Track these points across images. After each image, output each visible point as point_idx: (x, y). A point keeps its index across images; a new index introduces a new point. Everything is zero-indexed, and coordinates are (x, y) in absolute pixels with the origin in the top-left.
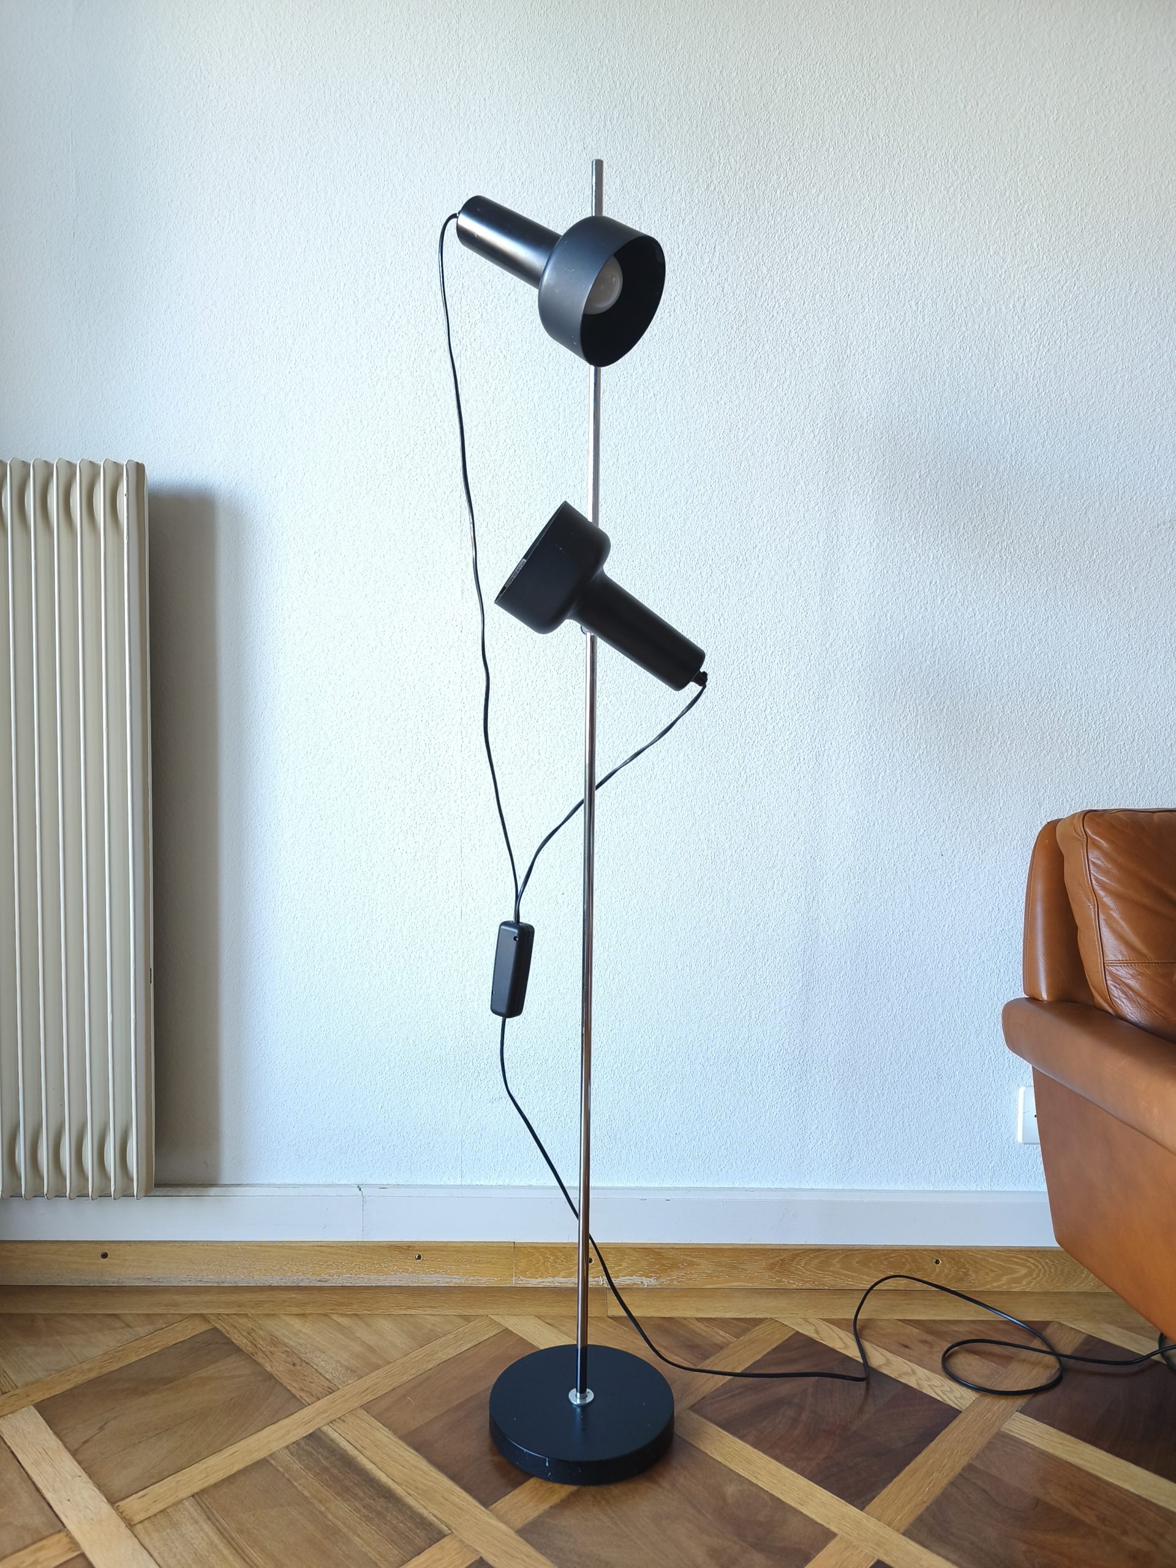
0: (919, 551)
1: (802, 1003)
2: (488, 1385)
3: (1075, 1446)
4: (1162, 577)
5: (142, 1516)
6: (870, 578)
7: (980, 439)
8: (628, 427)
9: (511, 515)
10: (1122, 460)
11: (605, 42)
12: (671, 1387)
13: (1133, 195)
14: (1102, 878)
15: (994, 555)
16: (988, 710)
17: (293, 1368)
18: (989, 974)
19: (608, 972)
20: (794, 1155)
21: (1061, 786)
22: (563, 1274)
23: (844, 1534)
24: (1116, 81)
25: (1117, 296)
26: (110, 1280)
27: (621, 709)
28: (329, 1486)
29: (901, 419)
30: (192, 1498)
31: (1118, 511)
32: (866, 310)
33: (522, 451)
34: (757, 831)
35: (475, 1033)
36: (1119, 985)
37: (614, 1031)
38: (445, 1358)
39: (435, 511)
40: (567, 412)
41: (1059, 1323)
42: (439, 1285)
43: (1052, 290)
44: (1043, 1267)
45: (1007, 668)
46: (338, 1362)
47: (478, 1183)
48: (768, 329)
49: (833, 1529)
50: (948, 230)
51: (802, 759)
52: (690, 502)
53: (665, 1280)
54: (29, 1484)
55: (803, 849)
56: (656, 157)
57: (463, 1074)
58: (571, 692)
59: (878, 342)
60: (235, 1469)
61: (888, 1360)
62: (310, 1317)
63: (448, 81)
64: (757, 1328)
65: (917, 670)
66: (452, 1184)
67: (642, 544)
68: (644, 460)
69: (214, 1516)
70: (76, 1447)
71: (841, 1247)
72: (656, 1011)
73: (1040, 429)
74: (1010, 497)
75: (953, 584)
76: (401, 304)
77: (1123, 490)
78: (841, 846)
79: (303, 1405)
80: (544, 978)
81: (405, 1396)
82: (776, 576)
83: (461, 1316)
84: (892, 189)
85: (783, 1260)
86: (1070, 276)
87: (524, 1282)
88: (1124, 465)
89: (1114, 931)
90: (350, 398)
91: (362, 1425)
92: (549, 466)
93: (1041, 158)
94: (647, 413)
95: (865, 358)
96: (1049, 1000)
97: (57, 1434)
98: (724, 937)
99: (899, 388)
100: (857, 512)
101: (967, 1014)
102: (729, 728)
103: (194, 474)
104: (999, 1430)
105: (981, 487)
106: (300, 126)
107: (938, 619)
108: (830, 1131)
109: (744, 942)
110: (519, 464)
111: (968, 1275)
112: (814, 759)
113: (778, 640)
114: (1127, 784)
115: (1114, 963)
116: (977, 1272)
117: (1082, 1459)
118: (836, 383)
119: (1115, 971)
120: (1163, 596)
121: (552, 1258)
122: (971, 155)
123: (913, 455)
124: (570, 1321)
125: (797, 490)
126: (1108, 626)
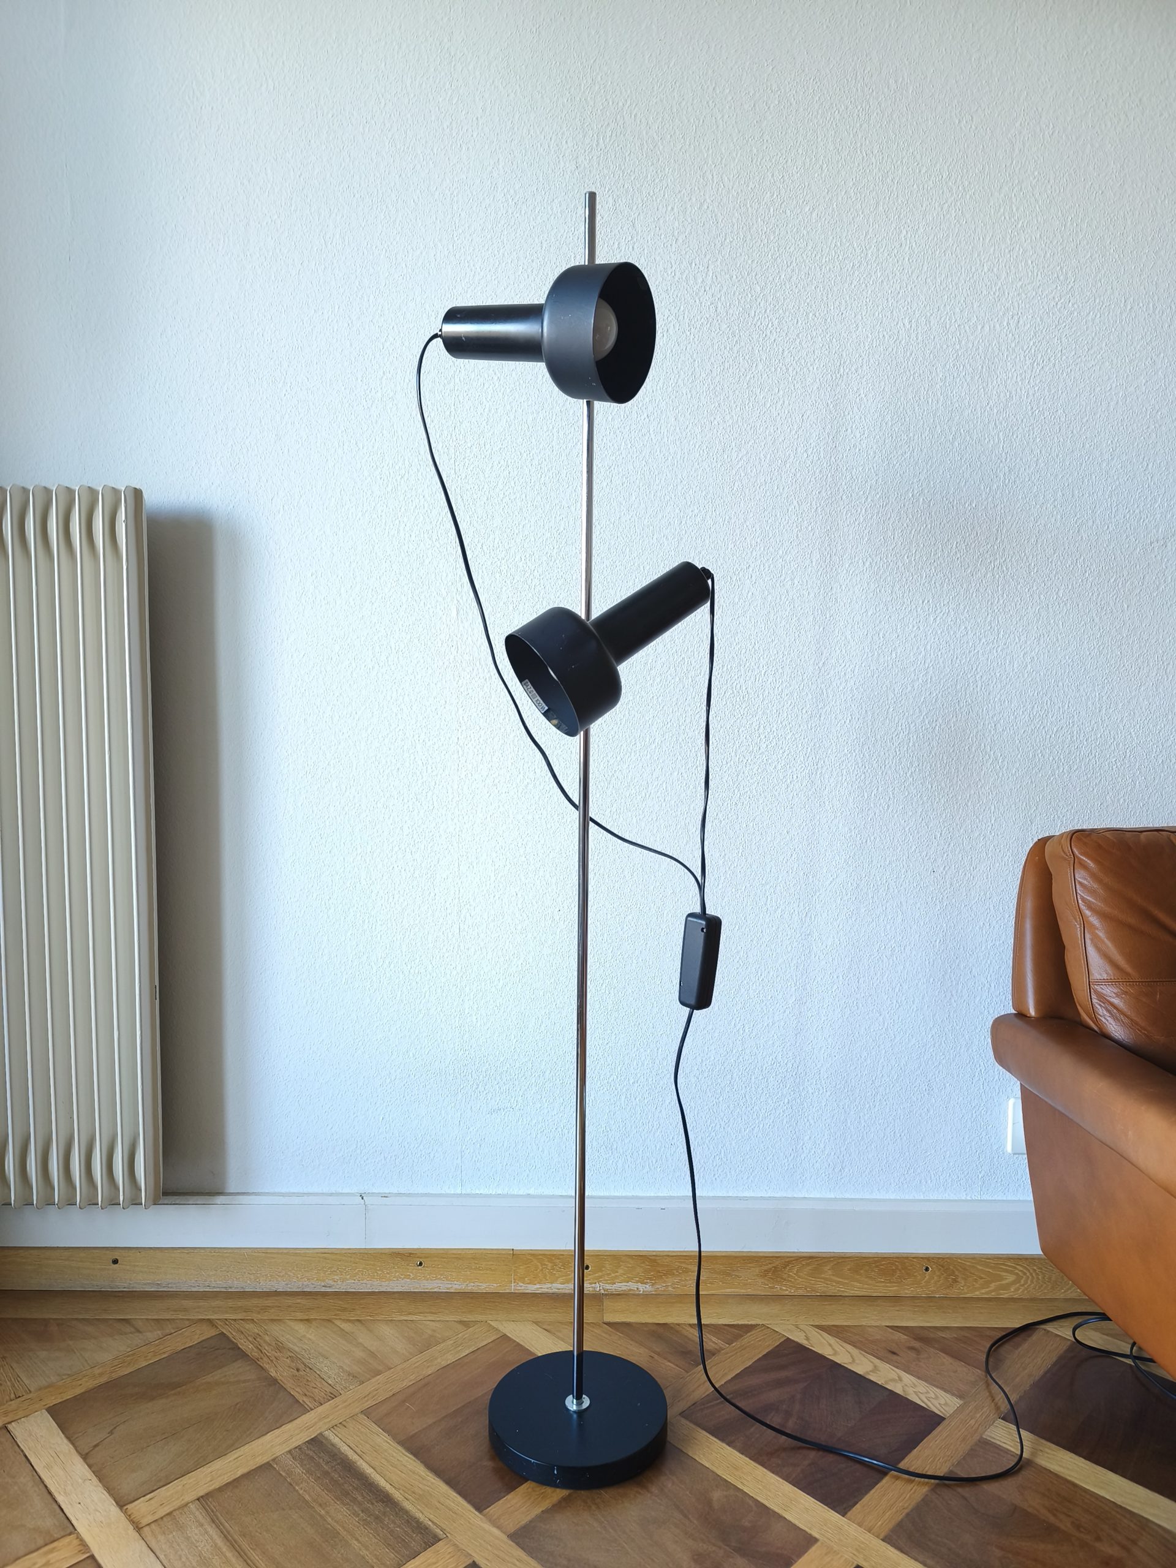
0: (912, 570)
1: (795, 1017)
2: (486, 1391)
3: (1055, 1453)
4: (1155, 595)
5: (150, 1519)
6: (863, 597)
7: (974, 458)
8: (622, 448)
9: (505, 536)
10: (1115, 477)
11: (597, 60)
12: (665, 1393)
13: (1129, 209)
14: (1088, 898)
15: (987, 573)
16: (980, 728)
17: (297, 1373)
18: (980, 988)
20: (786, 1164)
21: (1052, 803)
22: (560, 1280)
23: (825, 1539)
24: (1113, 94)
25: (1111, 313)
26: (121, 1285)
27: (616, 729)
28: (329, 1491)
29: (894, 438)
30: (197, 1502)
31: (1111, 529)
32: (860, 329)
33: (516, 473)
35: (474, 1046)
36: (1104, 1003)
37: (610, 1044)
38: (444, 1363)
39: (430, 532)
40: (561, 433)
41: (1046, 1331)
42: (440, 1291)
43: (1046, 307)
44: (1031, 1274)
45: (999, 686)
46: (341, 1367)
47: (478, 1192)
48: (761, 349)
49: (815, 1534)
50: (942, 248)
51: (795, 777)
52: (683, 522)
53: (660, 1287)
54: (41, 1486)
55: (796, 865)
56: (649, 176)
57: (462, 1087)
59: (871, 361)
60: (239, 1474)
61: (875, 1366)
62: (314, 1323)
63: (440, 100)
64: (749, 1334)
65: (909, 688)
66: (452, 1192)
67: (636, 565)
68: (638, 482)
69: (218, 1519)
70: (87, 1451)
71: (832, 1255)
72: (651, 1025)
73: (1033, 447)
74: (1003, 515)
75: (945, 602)
76: (395, 326)
77: (1116, 509)
78: (834, 862)
79: (306, 1410)
80: (541, 993)
81: (404, 1401)
82: (770, 596)
83: (461, 1322)
84: (886, 206)
85: (775, 1267)
86: (1065, 292)
87: (523, 1288)
88: (1118, 483)
89: (1098, 950)
90: (346, 419)
91: (363, 1430)
92: (543, 488)
93: (1036, 173)
96: (1037, 1016)
97: (68, 1438)
99: (891, 407)
101: (958, 1028)
103: (192, 498)
104: (981, 1437)
105: (974, 506)
106: (293, 147)
107: (931, 638)
108: (823, 1142)
109: (738, 957)
110: (513, 485)
111: (957, 1282)
112: (807, 777)
113: (771, 659)
114: (1119, 800)
115: (1099, 982)
116: (966, 1279)
117: (1060, 1466)
118: (829, 403)
119: (1100, 990)
120: (1156, 613)
121: (550, 1265)
122: (965, 171)
124: (566, 1327)
125: (790, 510)
126: (1100, 643)
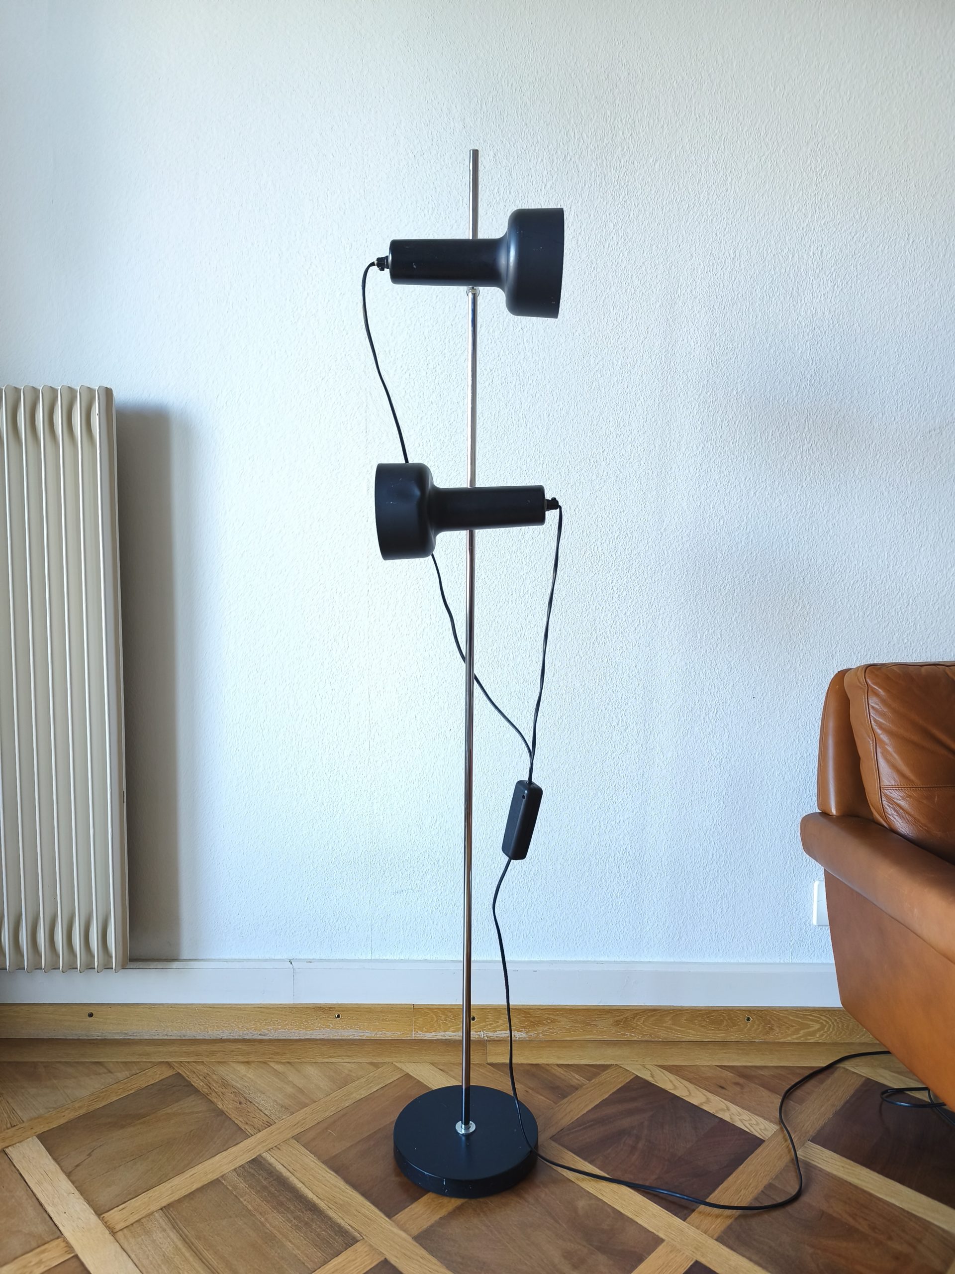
0: (736, 453)
1: (641, 816)
2: (392, 1120)
3: (853, 1169)
4: (933, 473)
5: (122, 1225)
6: (697, 476)
7: (786, 362)
8: (501, 355)
10: (901, 379)
11: (481, 40)
12: (536, 1120)
13: (911, 161)
14: (879, 719)
15: (797, 456)
16: (791, 581)
17: (239, 1106)
18: (791, 791)
19: (487, 791)
20: (635, 935)
21: (850, 642)
22: (452, 1029)
23: (670, 1240)
24: (898, 68)
25: (897, 245)
26: (96, 1034)
27: (496, 582)
28: (268, 1202)
29: (722, 346)
30: (161, 1211)
31: (897, 420)
32: (694, 258)
34: (606, 679)
35: (381, 840)
36: (892, 805)
37: (492, 838)
38: (359, 1097)
40: (452, 343)
41: (844, 1068)
42: (355, 1038)
43: (844, 240)
44: (833, 1023)
45: (807, 547)
46: (275, 1101)
47: (384, 958)
48: (614, 274)
49: (662, 1235)
50: (760, 192)
51: (641, 621)
52: (551, 415)
53: (533, 1034)
54: (34, 1199)
55: (642, 693)
56: (523, 133)
57: (372, 873)
58: (456, 569)
59: (703, 284)
60: (194, 1188)
61: (708, 1099)
62: (252, 1065)
64: (606, 1072)
65: (734, 549)
66: (364, 958)
67: (513, 449)
68: (514, 382)
69: (177, 1225)
70: (71, 1170)
71: (672, 1008)
73: (834, 354)
74: (810, 408)
75: (763, 480)
76: (317, 256)
77: (901, 404)
78: (673, 690)
79: (248, 1136)
80: (436, 797)
81: (327, 1129)
82: (621, 474)
83: (372, 1064)
84: (715, 158)
85: (626, 1018)
86: (860, 228)
87: (421, 1035)
88: (902, 383)
89: (888, 761)
90: (277, 332)
91: (294, 1152)
92: (438, 387)
93: (836, 131)
94: (516, 344)
95: (693, 297)
96: (838, 815)
97: (55, 1159)
98: (579, 763)
99: (720, 322)
100: (686, 423)
101: (773, 824)
102: (583, 597)
103: (152, 396)
105: (786, 401)
107: (751, 508)
108: (664, 916)
109: (595, 768)
110: (413, 385)
111: (773, 1029)
112: (651, 621)
113: (623, 526)
114: (903, 640)
115: (888, 787)
116: (780, 1027)
117: (859, 1179)
118: (669, 318)
119: (888, 794)
120: (933, 488)
121: (443, 1017)
122: (779, 129)
123: (732, 376)
124: (457, 1067)
125: (637, 404)
126: (888, 513)
